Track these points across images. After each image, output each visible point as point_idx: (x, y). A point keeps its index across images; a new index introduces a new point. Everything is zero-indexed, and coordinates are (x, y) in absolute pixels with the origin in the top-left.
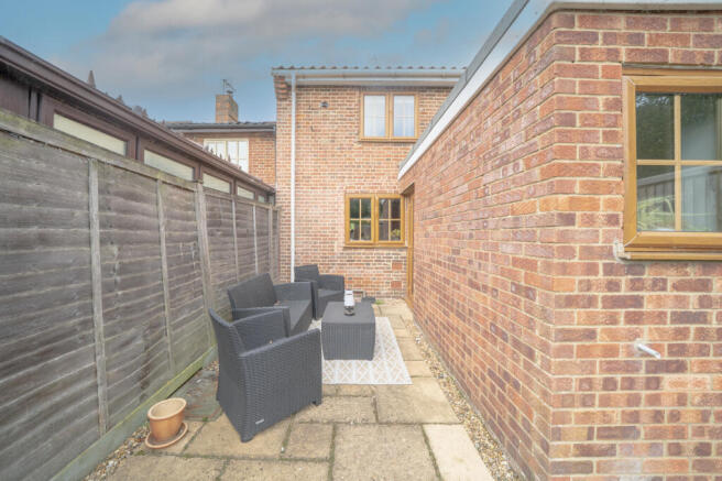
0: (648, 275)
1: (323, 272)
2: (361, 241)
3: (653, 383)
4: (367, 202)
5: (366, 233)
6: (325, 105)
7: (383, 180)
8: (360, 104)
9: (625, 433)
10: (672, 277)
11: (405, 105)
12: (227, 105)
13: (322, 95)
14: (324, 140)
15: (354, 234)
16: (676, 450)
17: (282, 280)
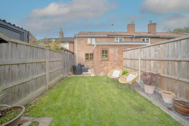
0: (103, 61)
1: (82, 64)
2: (87, 60)
3: (103, 68)
4: (88, 54)
5: (88, 59)
6: (82, 40)
7: (90, 51)
8: (87, 40)
9: (101, 71)
10: (104, 61)
11: (94, 40)
12: (61, 34)
13: (81, 38)
14: (82, 45)
15: (86, 59)
16: (105, 72)
17: (76, 65)
